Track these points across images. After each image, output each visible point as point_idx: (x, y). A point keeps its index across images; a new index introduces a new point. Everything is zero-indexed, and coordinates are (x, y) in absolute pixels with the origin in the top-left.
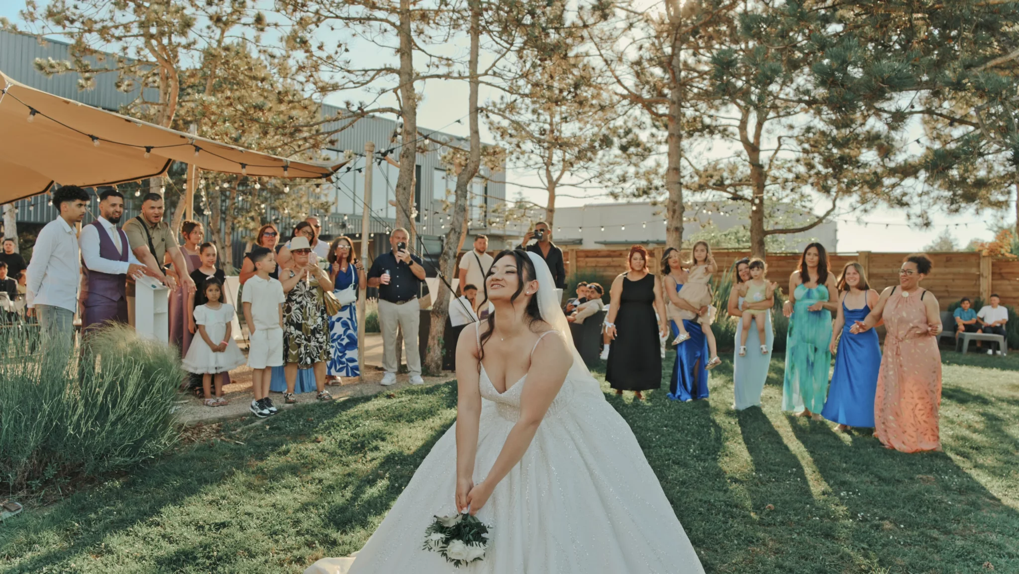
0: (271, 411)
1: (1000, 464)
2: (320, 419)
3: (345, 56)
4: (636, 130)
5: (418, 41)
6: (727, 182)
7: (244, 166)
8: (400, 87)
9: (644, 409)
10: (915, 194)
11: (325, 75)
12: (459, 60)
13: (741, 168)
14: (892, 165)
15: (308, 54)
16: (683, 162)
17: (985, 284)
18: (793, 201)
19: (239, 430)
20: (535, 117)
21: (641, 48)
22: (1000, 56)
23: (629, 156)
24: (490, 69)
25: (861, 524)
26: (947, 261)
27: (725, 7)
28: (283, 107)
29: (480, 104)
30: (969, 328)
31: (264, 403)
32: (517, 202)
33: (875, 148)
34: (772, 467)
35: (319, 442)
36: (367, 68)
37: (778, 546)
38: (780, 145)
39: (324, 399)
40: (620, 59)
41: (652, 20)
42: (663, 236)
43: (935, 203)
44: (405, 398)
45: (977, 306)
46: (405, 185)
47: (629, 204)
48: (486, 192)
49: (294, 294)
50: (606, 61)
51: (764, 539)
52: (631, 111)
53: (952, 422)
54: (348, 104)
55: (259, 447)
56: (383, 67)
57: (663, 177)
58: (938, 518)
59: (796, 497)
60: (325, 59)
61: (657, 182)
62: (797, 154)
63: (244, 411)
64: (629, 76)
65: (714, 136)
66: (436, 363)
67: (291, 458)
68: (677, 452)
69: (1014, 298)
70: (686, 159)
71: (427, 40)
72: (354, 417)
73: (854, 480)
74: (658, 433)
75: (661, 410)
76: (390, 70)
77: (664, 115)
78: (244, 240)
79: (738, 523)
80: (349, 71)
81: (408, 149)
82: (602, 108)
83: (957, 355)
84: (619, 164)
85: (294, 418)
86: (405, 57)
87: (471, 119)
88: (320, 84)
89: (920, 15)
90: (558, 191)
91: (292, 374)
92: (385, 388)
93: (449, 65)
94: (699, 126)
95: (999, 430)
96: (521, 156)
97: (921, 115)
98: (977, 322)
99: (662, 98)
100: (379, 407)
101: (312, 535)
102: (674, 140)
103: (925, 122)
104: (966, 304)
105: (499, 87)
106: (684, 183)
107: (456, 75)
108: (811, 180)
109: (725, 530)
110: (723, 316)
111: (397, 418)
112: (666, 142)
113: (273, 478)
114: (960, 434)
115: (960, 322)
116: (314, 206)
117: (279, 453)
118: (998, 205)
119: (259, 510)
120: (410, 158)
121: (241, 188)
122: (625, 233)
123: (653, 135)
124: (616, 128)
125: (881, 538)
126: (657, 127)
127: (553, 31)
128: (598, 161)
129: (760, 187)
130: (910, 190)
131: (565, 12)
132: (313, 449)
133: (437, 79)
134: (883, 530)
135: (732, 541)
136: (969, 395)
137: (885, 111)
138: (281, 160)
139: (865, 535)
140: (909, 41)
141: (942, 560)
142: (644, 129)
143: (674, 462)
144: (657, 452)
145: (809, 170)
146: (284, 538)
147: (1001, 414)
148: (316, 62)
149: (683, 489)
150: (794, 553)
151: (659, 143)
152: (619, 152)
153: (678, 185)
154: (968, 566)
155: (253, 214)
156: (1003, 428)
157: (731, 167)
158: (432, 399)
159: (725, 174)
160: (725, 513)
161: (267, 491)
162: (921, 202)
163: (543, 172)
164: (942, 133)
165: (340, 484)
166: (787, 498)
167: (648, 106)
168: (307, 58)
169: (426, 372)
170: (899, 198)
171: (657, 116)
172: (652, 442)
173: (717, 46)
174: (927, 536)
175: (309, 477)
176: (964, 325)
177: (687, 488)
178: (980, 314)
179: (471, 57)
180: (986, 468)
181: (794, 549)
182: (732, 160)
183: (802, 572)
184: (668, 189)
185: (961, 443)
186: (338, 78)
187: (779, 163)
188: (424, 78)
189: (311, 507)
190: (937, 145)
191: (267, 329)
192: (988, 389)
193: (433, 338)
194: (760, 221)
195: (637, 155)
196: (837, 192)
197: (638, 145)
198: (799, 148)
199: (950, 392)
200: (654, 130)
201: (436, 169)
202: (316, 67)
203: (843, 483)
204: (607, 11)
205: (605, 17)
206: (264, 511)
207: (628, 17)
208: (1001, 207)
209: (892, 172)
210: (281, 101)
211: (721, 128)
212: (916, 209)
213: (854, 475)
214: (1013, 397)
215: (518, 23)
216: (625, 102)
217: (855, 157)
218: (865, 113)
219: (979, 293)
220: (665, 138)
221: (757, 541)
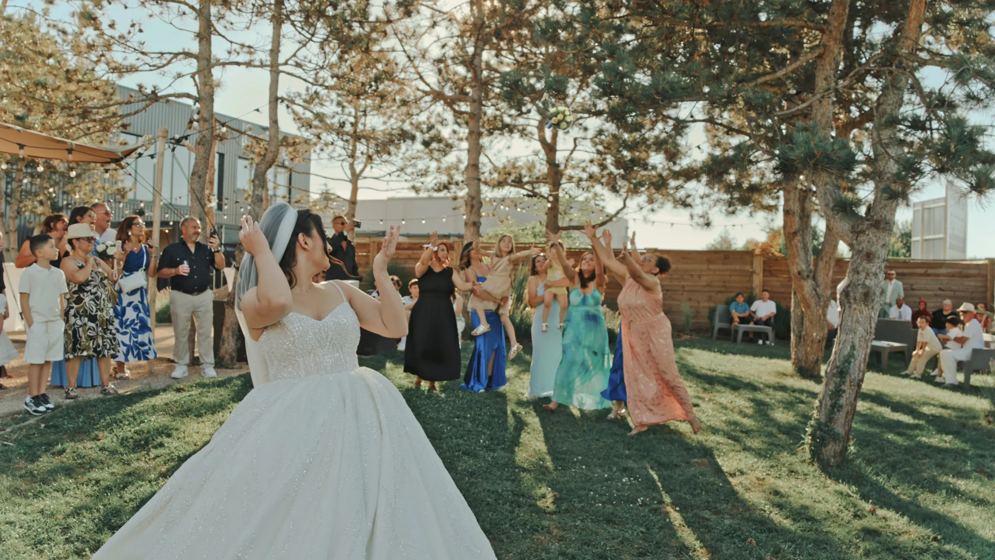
0: (48, 409)
1: (764, 446)
2: (102, 415)
3: (139, 37)
4: (439, 127)
5: (219, 26)
6: (525, 180)
7: (22, 146)
8: (199, 72)
9: (438, 400)
10: (697, 196)
11: (118, 55)
12: (261, 48)
13: (538, 166)
14: (677, 168)
15: (97, 32)
16: (482, 159)
17: (757, 280)
18: (587, 200)
19: (8, 430)
20: (339, 110)
21: (444, 46)
22: (769, 73)
23: (431, 151)
24: (290, 58)
25: (641, 509)
26: (725, 258)
27: (527, 11)
28: (73, 87)
29: (281, 93)
30: (743, 320)
31: (40, 399)
32: (322, 193)
33: (662, 152)
34: (559, 456)
35: (99, 440)
36: (164, 51)
37: (562, 533)
38: (576, 146)
39: (109, 393)
40: (424, 57)
41: (456, 20)
42: (462, 230)
43: (715, 205)
44: (195, 392)
45: (750, 301)
46: (200, 173)
47: (430, 198)
48: (290, 183)
49: (88, 285)
50: (409, 57)
51: (549, 527)
52: (433, 107)
53: (726, 408)
54: (141, 87)
55: (30, 447)
56: (181, 51)
57: (463, 173)
58: (710, 499)
59: (580, 484)
60: (117, 37)
61: (458, 177)
62: (592, 155)
63: (17, 409)
64: (431, 73)
65: (513, 135)
66: (231, 355)
67: (67, 459)
68: (468, 443)
69: (781, 293)
70: (486, 156)
71: (228, 25)
72: (139, 413)
73: (636, 466)
74: (450, 424)
75: (454, 402)
76: (188, 55)
77: (466, 113)
78: (31, 226)
79: (525, 512)
80: (143, 53)
81: (204, 136)
82: (404, 103)
83: (732, 345)
84: (420, 158)
85: (73, 414)
86: (204, 42)
87: (270, 108)
88: (113, 65)
89: (700, 31)
90: (361, 183)
91: (74, 368)
92: (175, 381)
93: (251, 53)
94: (499, 125)
95: (766, 415)
96: (325, 148)
97: (703, 124)
98: (750, 315)
99: (462, 96)
100: (167, 401)
101: (83, 542)
102: (474, 137)
103: (708, 131)
104: (740, 299)
105: (299, 77)
106: (483, 179)
107: (257, 63)
108: (604, 180)
109: (511, 520)
110: (517, 308)
111: (186, 412)
112: (467, 139)
113: (45, 481)
114: (732, 419)
115: (736, 315)
116: (110, 192)
117: (53, 454)
118: (770, 208)
119: (23, 517)
120: (206, 145)
121: (29, 170)
122: (423, 227)
123: (455, 132)
124: (420, 123)
125: (658, 521)
126: (459, 124)
127: (358, 24)
128: (401, 155)
129: (556, 185)
130: (693, 192)
131: (369, 6)
132: (91, 448)
133: (236, 67)
134: (660, 513)
135: (518, 530)
136: (741, 382)
137: (671, 118)
138: (65, 143)
139: (644, 519)
140: (692, 54)
141: (712, 539)
142: (446, 125)
143: (464, 453)
144: (447, 443)
145: (602, 170)
146: (51, 548)
147: (767, 400)
148: (109, 41)
149: (473, 480)
150: (577, 539)
151: (461, 140)
152: (421, 147)
153: (476, 181)
154: (734, 543)
155: (41, 197)
156: (769, 412)
157: (529, 165)
158: (224, 393)
159: (524, 172)
160: (512, 502)
161: (35, 496)
162: (702, 204)
163: (346, 165)
164: (722, 141)
165: (119, 484)
166: (572, 485)
167: (450, 103)
168: (97, 36)
169: (219, 364)
170: (683, 199)
171: (458, 114)
172: (443, 433)
173: (519, 49)
174: (700, 517)
175: (86, 478)
176: (739, 318)
177: (476, 478)
178: (753, 308)
179: (273, 46)
180: (753, 450)
181: (577, 536)
182: (531, 158)
183: (585, 558)
184: (467, 185)
185: (733, 427)
186: (132, 59)
187: (573, 162)
188: (224, 64)
189: (84, 511)
190: (718, 152)
191: (46, 322)
192: (758, 377)
193: (228, 329)
194: (556, 217)
195: (439, 150)
196: (627, 192)
197: (440, 141)
198: (594, 150)
199: (725, 380)
200: (456, 127)
201: (240, 158)
202: (108, 47)
203: (625, 470)
204: (412, 8)
205: (408, 14)
206: (28, 518)
207: (433, 16)
208: (771, 210)
209: (676, 175)
210: (69, 80)
211: (520, 128)
212: (698, 210)
213: (635, 461)
214: (778, 383)
215: (321, 14)
216: (428, 98)
217: (644, 160)
218: (654, 119)
219: (752, 288)
220: (466, 135)
221: (542, 529)
